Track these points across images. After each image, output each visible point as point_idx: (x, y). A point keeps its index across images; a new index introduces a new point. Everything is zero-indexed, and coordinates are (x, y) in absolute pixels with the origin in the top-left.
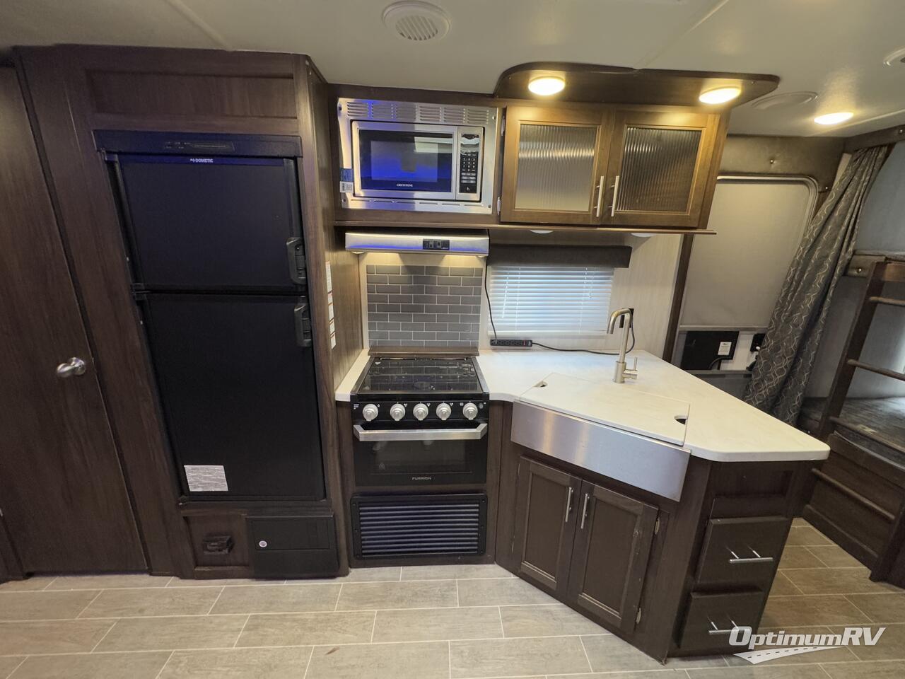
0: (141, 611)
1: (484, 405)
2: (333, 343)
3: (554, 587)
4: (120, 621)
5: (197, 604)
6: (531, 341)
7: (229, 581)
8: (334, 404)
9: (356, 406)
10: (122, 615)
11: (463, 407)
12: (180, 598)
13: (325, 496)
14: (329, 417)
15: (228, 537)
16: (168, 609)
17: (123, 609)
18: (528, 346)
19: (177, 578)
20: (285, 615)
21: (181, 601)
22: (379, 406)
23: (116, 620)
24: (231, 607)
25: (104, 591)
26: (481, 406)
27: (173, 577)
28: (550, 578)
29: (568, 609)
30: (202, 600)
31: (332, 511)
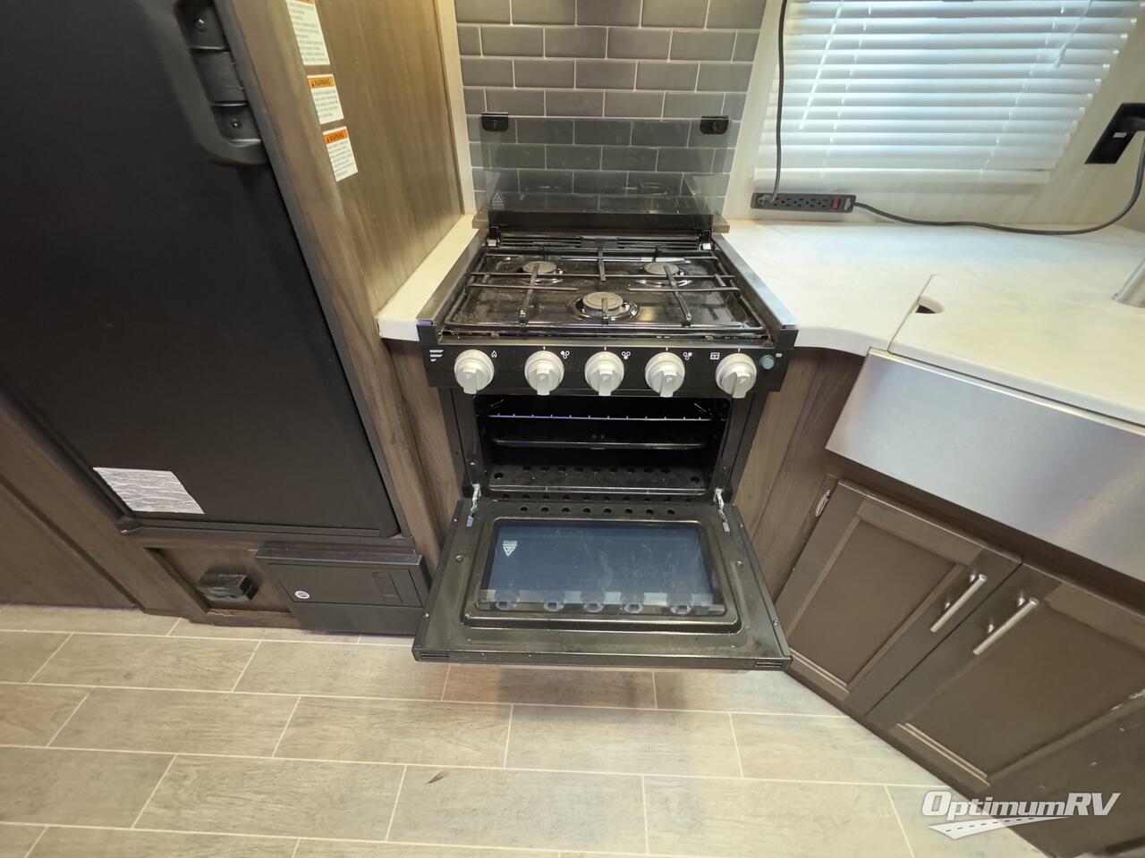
0: (128, 676)
1: (776, 360)
2: (342, 161)
3: (842, 699)
4: (93, 692)
5: (216, 669)
6: (853, 198)
7: (268, 631)
8: (377, 348)
9: (436, 354)
10: (98, 681)
11: (717, 363)
12: (188, 657)
13: (399, 531)
14: (371, 379)
15: (244, 577)
16: (170, 675)
17: (100, 671)
18: (843, 211)
19: (186, 621)
20: (358, 702)
21: (191, 662)
22: (494, 355)
23: (89, 689)
24: (272, 680)
25: (74, 635)
26: (768, 363)
27: (180, 619)
28: (839, 685)
29: (858, 727)
30: (224, 663)
31: (418, 553)
